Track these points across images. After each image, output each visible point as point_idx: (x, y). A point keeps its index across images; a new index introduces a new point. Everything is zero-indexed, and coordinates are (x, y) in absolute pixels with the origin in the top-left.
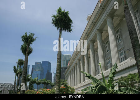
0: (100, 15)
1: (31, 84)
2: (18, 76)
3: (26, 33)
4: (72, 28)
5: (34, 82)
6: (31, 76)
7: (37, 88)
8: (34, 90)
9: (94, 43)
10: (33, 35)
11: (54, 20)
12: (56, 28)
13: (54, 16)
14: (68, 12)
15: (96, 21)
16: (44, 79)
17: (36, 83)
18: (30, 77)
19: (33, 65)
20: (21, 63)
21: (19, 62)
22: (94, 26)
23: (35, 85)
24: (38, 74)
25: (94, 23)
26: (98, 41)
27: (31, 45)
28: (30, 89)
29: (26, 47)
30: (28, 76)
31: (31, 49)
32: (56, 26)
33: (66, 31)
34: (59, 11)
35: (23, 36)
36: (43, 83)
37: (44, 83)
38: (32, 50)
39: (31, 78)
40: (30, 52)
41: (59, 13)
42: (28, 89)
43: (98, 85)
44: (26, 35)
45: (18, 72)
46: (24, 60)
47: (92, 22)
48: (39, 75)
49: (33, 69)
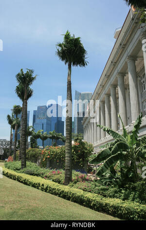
0: (132, 33)
1: (34, 140)
2: (14, 129)
3: (22, 70)
4: (86, 60)
5: (38, 136)
6: (33, 128)
7: (43, 145)
8: (38, 148)
9: (123, 76)
10: (32, 72)
11: (60, 50)
12: (63, 62)
13: (60, 45)
14: (79, 38)
15: (125, 43)
16: (52, 132)
17: (41, 138)
18: (31, 130)
19: (34, 111)
20: (17, 110)
21: (14, 109)
22: (123, 50)
23: (39, 141)
24: (43, 124)
25: (123, 46)
26: (129, 73)
27: (29, 86)
28: (32, 147)
29: (22, 88)
30: (29, 128)
31: (30, 90)
32: (63, 60)
33: (78, 65)
34: (67, 37)
35: (18, 75)
36: (50, 138)
37: (53, 138)
38: (32, 92)
39: (33, 130)
40: (29, 95)
41: (67, 41)
42: (30, 147)
43: (118, 141)
44: (23, 73)
45: (14, 123)
46: (21, 106)
47: (120, 45)
48: (45, 126)
49: (34, 116)
